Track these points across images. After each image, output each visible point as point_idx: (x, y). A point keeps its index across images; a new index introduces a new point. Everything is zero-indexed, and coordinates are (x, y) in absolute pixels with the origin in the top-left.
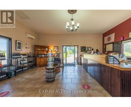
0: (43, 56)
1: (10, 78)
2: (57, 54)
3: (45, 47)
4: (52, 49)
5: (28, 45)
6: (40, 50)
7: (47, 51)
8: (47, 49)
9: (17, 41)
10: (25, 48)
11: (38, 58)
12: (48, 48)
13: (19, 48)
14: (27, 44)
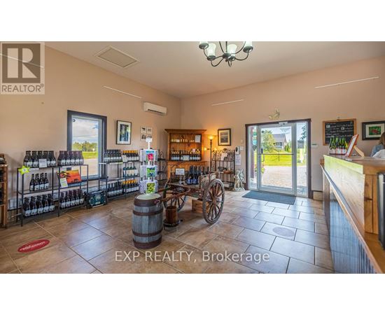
0: (186, 158)
1: (91, 207)
2: (225, 155)
3: (192, 133)
4: (211, 138)
5: (149, 130)
6: (178, 141)
7: (198, 143)
8: (198, 139)
9: (119, 123)
10: (139, 138)
11: (173, 163)
12: (201, 134)
13: (123, 139)
14: (144, 129)
